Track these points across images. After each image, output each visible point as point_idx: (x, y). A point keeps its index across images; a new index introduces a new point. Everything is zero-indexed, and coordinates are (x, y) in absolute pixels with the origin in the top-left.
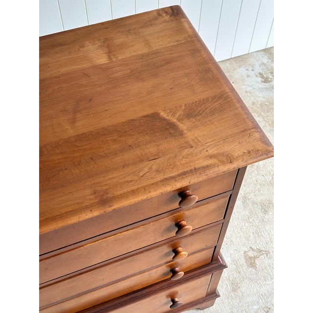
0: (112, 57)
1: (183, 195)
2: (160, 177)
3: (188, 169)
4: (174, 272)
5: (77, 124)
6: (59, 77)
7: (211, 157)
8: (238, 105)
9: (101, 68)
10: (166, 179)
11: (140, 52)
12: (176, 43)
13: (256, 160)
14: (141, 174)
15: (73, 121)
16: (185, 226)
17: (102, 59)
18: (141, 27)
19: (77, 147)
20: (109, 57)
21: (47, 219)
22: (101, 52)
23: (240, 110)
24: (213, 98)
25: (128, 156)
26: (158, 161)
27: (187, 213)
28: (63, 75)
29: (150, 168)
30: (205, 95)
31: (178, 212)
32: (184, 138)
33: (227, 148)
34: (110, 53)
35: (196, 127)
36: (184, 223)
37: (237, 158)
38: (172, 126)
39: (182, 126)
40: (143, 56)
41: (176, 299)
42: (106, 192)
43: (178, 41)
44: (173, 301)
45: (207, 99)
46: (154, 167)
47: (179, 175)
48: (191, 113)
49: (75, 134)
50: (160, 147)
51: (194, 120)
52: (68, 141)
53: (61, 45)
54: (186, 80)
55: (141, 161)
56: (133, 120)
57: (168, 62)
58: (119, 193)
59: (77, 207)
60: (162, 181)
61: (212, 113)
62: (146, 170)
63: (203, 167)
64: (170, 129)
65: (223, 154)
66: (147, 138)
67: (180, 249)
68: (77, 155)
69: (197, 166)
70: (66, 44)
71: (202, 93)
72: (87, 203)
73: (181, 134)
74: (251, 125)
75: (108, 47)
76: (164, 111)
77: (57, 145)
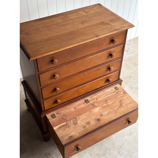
2: (109, 31)
5: (84, 25)
7: (119, 27)
8: (122, 19)
9: (85, 16)
12: (102, 10)
13: (130, 27)
15: (83, 25)
17: (85, 14)
18: (92, 8)
19: (86, 28)
21: (85, 40)
24: (116, 18)
25: (100, 29)
29: (106, 30)
30: (114, 18)
34: (86, 13)
35: (114, 23)
37: (126, 27)
39: (111, 23)
40: (95, 13)
42: (97, 35)
47: (113, 31)
48: (111, 21)
50: (107, 27)
52: (83, 28)
54: (108, 16)
55: (103, 29)
56: (98, 23)
57: (102, 13)
58: (100, 35)
59: (91, 37)
60: (109, 32)
61: (117, 20)
64: (107, 24)
65: (122, 27)
66: (103, 26)
68: (87, 30)
69: (117, 29)
72: (94, 37)
73: (111, 24)
74: (127, 22)
75: (85, 12)
76: (105, 21)
77: (81, 29)
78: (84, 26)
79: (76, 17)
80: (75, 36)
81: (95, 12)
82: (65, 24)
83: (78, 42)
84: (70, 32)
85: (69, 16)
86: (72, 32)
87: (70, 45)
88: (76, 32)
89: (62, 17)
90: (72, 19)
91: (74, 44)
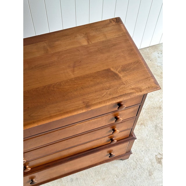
0: (89, 42)
1: (120, 105)
2: (111, 97)
3: (123, 94)
4: (112, 140)
6: (66, 51)
7: (133, 89)
8: (145, 66)
9: (84, 47)
10: (114, 98)
11: (102, 40)
12: (118, 36)
13: (151, 91)
14: (103, 95)
15: (73, 71)
16: (119, 118)
17: (85, 43)
18: (102, 28)
19: (76, 83)
20: (88, 42)
21: (64, 112)
22: (84, 39)
23: (146, 68)
24: (134, 63)
25: (97, 87)
26: (110, 90)
27: (120, 113)
28: (68, 50)
29: (107, 93)
31: (116, 112)
32: (122, 80)
33: (139, 85)
34: (88, 40)
35: (126, 76)
36: (119, 117)
37: (144, 90)
38: (116, 75)
39: (121, 75)
40: (103, 42)
41: (112, 154)
42: (88, 102)
43: (119, 35)
44: (110, 154)
45: (132, 63)
46: (108, 93)
47: (119, 96)
48: (124, 69)
49: (74, 77)
50: (111, 84)
51: (125, 72)
52: (71, 80)
53: (66, 35)
54: (122, 54)
55: (103, 90)
56: (99, 72)
57: (114, 45)
58: (94, 103)
59: (76, 108)
60: (111, 99)
61: (134, 69)
62: (105, 94)
63: (129, 93)
64: (115, 76)
65: (138, 88)
66: (105, 79)
67: (116, 129)
68: (76, 86)
69: (127, 93)
70: (68, 35)
71: (130, 60)
72: (81, 107)
73: (120, 78)
74: (150, 75)
75: (87, 37)
76: (113, 68)
77: (67, 82)
78: (73, 76)
79: (68, 48)
80: (50, 99)
81: (104, 39)
82: (43, 65)
83: (51, 117)
84: (45, 87)
85: (57, 43)
86: (49, 86)
87: (34, 123)
88: (55, 89)
89: (45, 44)
90: (59, 52)
91: (43, 120)
